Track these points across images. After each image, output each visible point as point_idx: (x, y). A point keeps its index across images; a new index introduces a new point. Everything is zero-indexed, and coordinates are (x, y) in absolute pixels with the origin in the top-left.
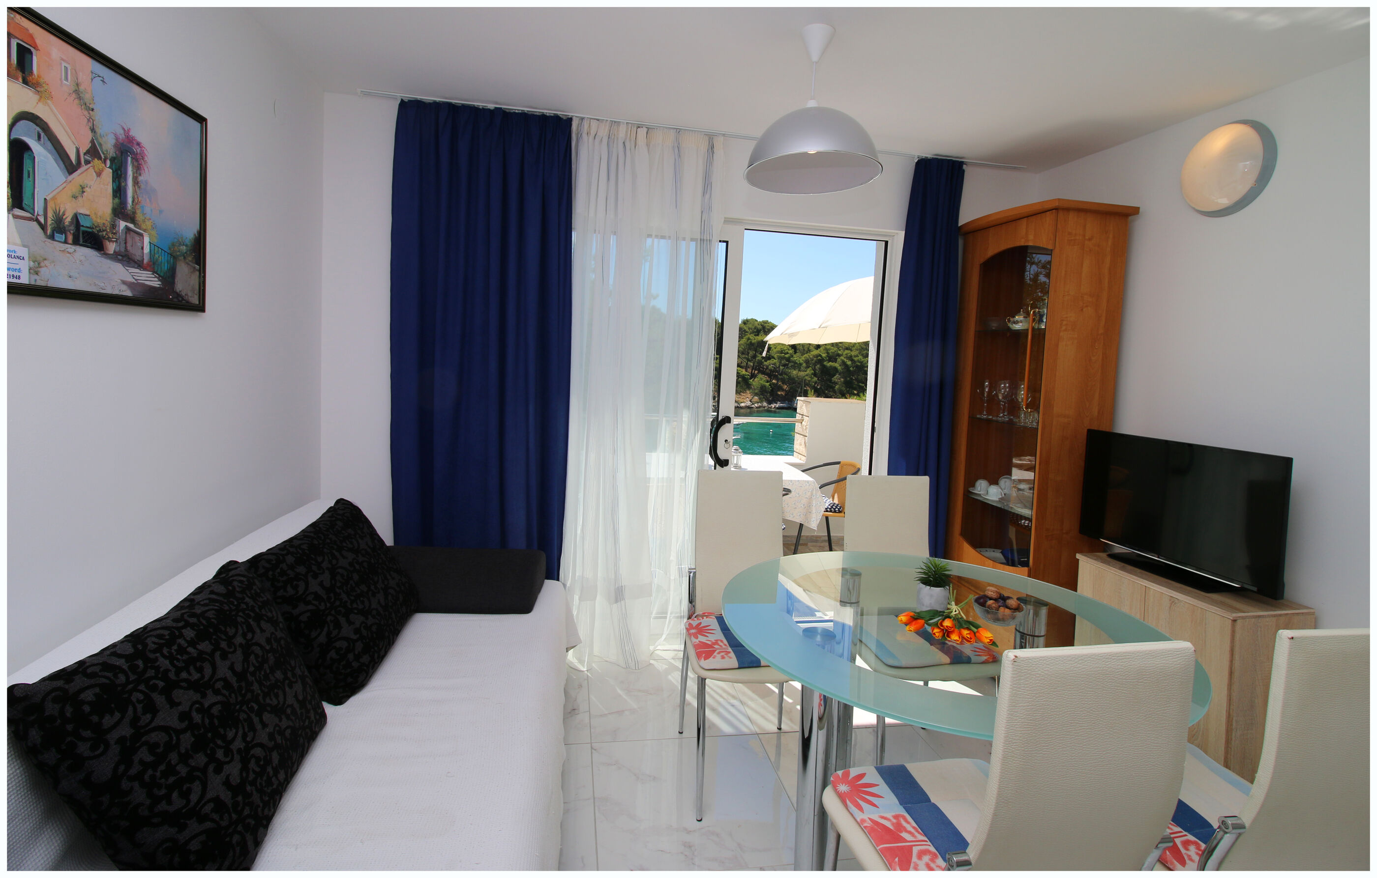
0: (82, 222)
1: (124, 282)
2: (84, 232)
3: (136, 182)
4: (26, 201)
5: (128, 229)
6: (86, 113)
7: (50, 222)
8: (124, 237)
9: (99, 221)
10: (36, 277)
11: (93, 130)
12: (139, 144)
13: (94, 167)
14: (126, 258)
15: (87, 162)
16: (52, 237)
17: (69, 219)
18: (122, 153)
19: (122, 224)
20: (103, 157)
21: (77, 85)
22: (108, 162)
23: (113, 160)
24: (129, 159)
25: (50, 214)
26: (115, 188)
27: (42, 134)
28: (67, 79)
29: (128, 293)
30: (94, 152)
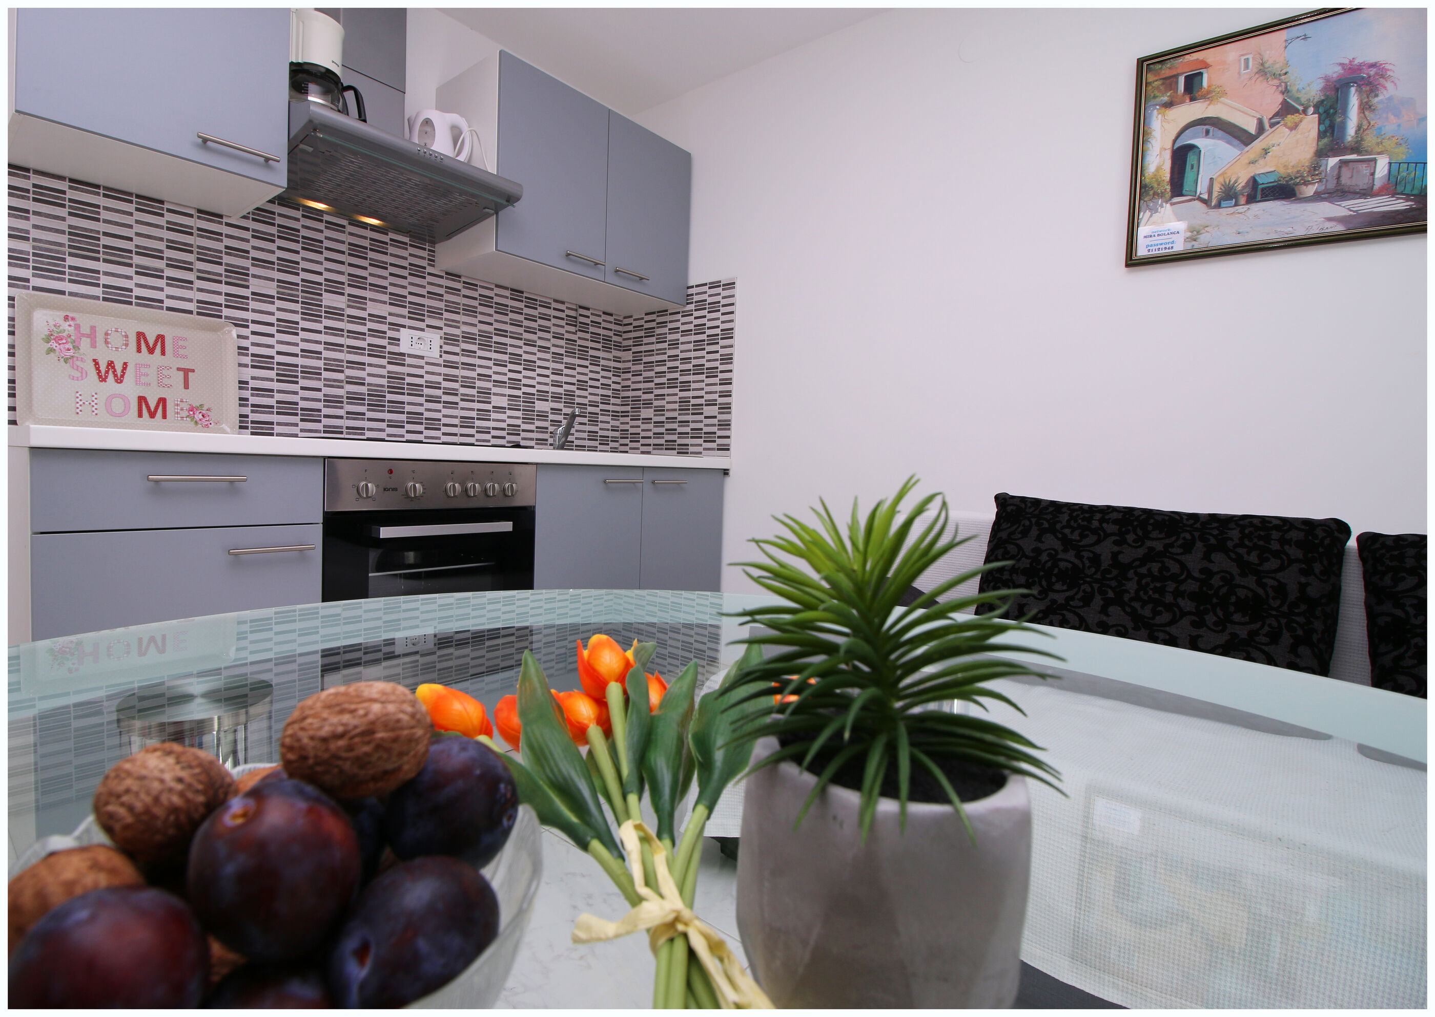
0: (1260, 181)
1: (1330, 219)
2: (1263, 189)
3: (1365, 107)
4: (1187, 186)
5: (1344, 163)
6: (1276, 82)
7: (1215, 194)
8: (1336, 172)
9: (1289, 171)
10: (1194, 243)
11: (1286, 91)
12: (1372, 66)
13: (1285, 125)
14: (1339, 193)
15: (1272, 125)
16: (1218, 206)
17: (1243, 184)
18: (1337, 90)
19: (1333, 161)
20: (1301, 108)
21: (1262, 64)
22: (1311, 110)
23: (1316, 107)
24: (1353, 90)
25: (1217, 188)
26: (1322, 128)
27: (1211, 129)
28: (1247, 67)
29: (1339, 228)
30: (1286, 109)
